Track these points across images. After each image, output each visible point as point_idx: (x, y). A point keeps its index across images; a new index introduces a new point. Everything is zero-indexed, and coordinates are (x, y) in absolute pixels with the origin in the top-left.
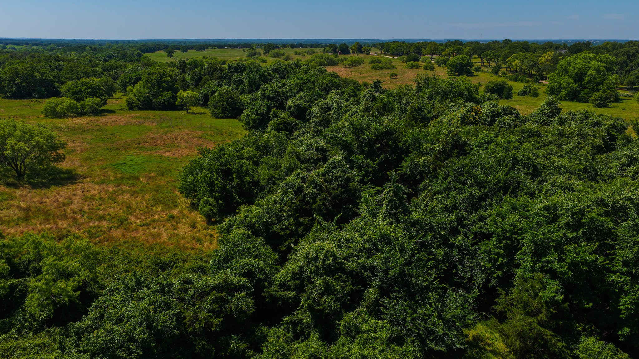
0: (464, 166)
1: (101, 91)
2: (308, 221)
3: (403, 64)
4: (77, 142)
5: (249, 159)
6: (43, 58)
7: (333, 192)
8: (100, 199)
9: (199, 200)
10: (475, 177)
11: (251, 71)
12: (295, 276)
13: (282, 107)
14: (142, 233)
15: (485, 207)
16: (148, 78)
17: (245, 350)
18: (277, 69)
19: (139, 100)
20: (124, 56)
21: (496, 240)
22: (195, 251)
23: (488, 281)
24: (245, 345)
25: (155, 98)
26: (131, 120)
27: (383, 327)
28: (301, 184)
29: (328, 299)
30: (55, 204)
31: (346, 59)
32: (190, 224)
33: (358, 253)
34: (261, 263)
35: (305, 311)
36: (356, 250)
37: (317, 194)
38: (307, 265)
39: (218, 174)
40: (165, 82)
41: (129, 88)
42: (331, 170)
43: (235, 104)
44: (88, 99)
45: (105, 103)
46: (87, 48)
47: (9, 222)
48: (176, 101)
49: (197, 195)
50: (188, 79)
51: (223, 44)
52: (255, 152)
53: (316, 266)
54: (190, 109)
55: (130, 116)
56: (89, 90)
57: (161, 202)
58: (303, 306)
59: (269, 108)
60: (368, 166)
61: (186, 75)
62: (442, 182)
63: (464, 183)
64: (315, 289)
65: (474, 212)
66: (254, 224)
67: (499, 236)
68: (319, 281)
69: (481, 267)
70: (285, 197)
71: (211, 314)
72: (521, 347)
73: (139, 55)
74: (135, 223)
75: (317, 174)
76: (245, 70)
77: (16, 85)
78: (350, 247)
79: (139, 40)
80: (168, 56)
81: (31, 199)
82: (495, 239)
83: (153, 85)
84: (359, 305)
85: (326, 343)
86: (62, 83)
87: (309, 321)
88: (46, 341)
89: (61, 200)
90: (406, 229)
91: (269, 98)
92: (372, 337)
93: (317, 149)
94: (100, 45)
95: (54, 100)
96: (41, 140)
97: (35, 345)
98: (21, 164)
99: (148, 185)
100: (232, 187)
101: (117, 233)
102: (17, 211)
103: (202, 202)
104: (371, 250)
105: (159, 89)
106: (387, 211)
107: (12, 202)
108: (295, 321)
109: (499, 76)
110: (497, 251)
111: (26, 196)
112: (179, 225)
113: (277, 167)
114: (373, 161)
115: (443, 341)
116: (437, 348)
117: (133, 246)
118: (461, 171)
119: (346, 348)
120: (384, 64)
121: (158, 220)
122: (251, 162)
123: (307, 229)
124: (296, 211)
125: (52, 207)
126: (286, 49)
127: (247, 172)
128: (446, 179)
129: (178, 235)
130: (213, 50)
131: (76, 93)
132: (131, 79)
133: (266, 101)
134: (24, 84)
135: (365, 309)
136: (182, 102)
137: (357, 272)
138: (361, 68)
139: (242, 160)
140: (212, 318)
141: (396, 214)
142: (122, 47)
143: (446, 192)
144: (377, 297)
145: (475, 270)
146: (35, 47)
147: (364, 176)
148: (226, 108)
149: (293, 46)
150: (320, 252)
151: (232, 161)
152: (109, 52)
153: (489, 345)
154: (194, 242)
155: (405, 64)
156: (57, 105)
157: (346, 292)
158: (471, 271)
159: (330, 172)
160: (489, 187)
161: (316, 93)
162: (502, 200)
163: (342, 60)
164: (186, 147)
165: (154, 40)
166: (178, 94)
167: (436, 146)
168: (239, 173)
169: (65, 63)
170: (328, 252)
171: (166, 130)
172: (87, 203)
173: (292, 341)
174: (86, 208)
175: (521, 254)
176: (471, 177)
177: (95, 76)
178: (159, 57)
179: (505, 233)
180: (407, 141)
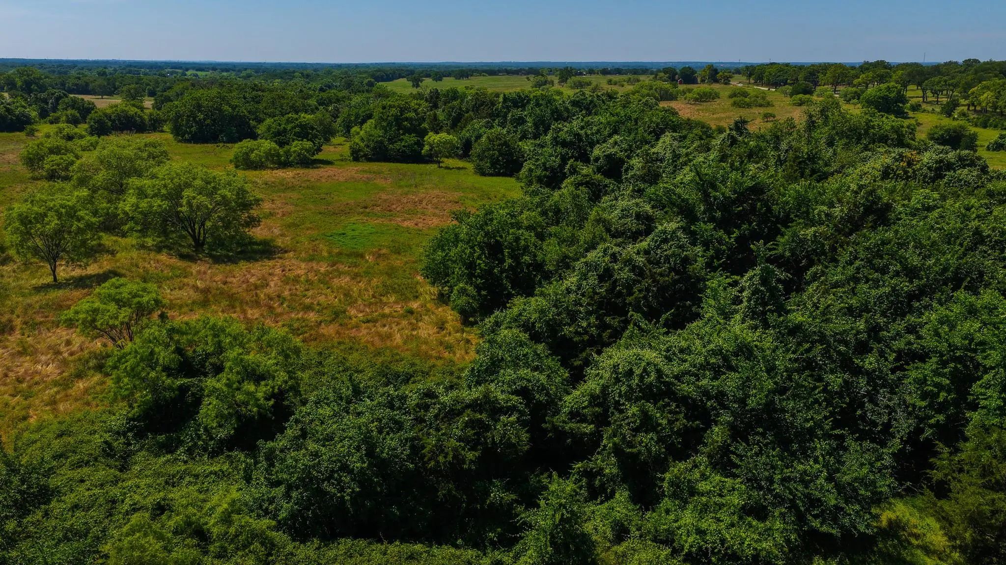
0: (884, 243)
1: (314, 131)
2: (619, 322)
3: (784, 99)
4: (278, 203)
5: (529, 228)
6: (236, 86)
7: (661, 280)
8: (307, 281)
9: (451, 287)
10: (902, 261)
11: (538, 105)
12: (594, 399)
13: (584, 158)
14: (364, 332)
15: (918, 309)
16: (382, 113)
17: (512, 504)
18: (578, 102)
19: (368, 146)
20: (349, 85)
21: (937, 363)
22: (442, 362)
23: (919, 431)
24: (513, 497)
25: (393, 143)
26: (356, 175)
27: (734, 489)
28: (610, 265)
29: (647, 438)
30: (244, 286)
31: (690, 91)
32: (437, 324)
33: (699, 370)
34: (543, 378)
35: (609, 454)
36: (695, 366)
37: (634, 280)
38: (615, 384)
39: (481, 248)
40: (407, 119)
41: (355, 129)
42: (659, 245)
43: (511, 154)
44: (296, 142)
45: (319, 150)
46: (297, 74)
47: (181, 307)
48: (422, 149)
49: (448, 281)
50: (441, 118)
51: (497, 69)
52: (540, 219)
53: (629, 386)
54: (443, 162)
55: (355, 169)
56: (297, 129)
57: (394, 290)
58: (605, 446)
59: (564, 159)
60: (720, 241)
61: (439, 112)
62: (844, 267)
63: (884, 271)
64: (626, 422)
65: (899, 318)
66: (533, 323)
67: (942, 355)
68: (633, 410)
69: (907, 407)
70: (584, 283)
71: (462, 444)
72: (974, 540)
73: (371, 84)
74: (356, 317)
75: (635, 250)
76: (529, 102)
77: (196, 122)
78: (686, 361)
79: (372, 64)
80: (413, 86)
81: (211, 278)
82: (934, 359)
83: (390, 124)
84: (697, 452)
85: (641, 507)
86: (260, 121)
87: (615, 471)
88: (225, 468)
89: (252, 280)
90: (780, 338)
91: (564, 144)
92: (715, 503)
93: (638, 216)
94: (315, 70)
95: (247, 143)
96: (229, 194)
97: (211, 473)
98: (200, 228)
99: (376, 267)
100: (502, 272)
101: (329, 330)
102: (192, 292)
103: (455, 292)
104: (719, 367)
105: (398, 130)
106: (749, 308)
107: (186, 280)
108: (592, 469)
109: (954, 119)
110: (937, 379)
111: (205, 273)
112: (420, 324)
113: (572, 241)
114: (729, 233)
115: (835, 520)
116: (824, 529)
117: (351, 348)
118: (879, 250)
119: (672, 517)
120: (753, 99)
121: (390, 315)
122: (533, 234)
123: (617, 335)
124: (600, 305)
125: (240, 290)
126: (593, 76)
127: (526, 248)
128: (851, 263)
129: (418, 337)
130: (482, 78)
131: (279, 133)
132: (357, 116)
133: (559, 149)
134: (208, 121)
135: (705, 459)
136: (431, 150)
137: (694, 400)
138: (714, 105)
139: (519, 229)
140: (464, 449)
141: (764, 313)
142: (346, 72)
143: (852, 284)
144: (725, 441)
145: (896, 412)
146: (225, 74)
147: (712, 257)
148: (498, 160)
149: (605, 72)
150: (636, 364)
151: (503, 230)
152: (328, 80)
153: (917, 536)
154: (441, 348)
155: (789, 99)
156: (252, 150)
157: (675, 429)
158: (890, 414)
159: (658, 247)
160: (928, 278)
161: (639, 137)
162: (949, 298)
163: (684, 93)
164: (434, 215)
165: (394, 63)
166: (425, 139)
167: (837, 211)
168: (513, 250)
169: (265, 94)
170: (648, 364)
171: (406, 189)
172: (288, 287)
173: (586, 501)
174: (287, 293)
175: (981, 386)
176: (896, 260)
177: (306, 112)
178: (402, 87)
179: (953, 351)
180: (787, 203)
